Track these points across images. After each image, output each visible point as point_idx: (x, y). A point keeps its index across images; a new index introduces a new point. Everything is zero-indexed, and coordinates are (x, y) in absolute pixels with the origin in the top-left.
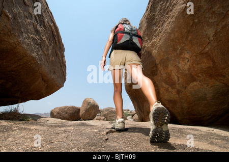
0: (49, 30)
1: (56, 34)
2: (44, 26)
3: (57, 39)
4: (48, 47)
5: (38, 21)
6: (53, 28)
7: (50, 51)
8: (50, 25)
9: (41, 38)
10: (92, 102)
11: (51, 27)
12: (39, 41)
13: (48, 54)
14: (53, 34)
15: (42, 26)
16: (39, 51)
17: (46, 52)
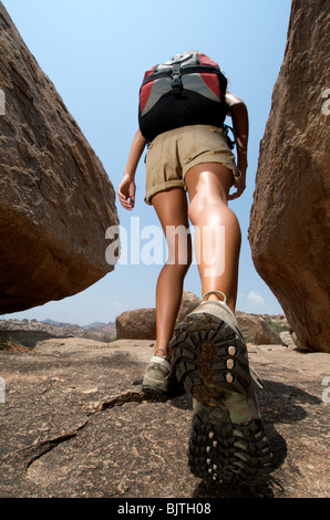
0: (64, 156)
1: (84, 162)
2: (51, 148)
3: (87, 173)
4: (61, 189)
5: (34, 139)
6: (77, 151)
7: (68, 198)
8: (66, 146)
9: (40, 173)
10: (191, 300)
11: (70, 149)
12: (37, 178)
13: (62, 205)
14: (76, 162)
15: (44, 148)
16: (36, 199)
17: (55, 201)
